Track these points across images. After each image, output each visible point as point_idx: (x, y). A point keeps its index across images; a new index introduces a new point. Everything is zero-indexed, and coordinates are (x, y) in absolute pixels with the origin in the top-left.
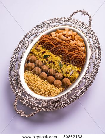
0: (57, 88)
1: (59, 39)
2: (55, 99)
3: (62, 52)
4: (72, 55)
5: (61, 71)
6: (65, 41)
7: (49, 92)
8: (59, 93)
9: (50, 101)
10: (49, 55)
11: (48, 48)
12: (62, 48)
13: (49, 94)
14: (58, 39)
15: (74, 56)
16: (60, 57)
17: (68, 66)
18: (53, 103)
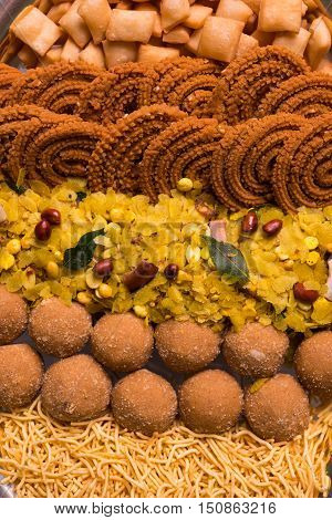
1: (100, 46)
3: (184, 150)
4: (275, 137)
5: (250, 305)
6: (156, 40)
10: (100, 222)
11: (56, 170)
12: (166, 119)
14: (91, 56)
15: (292, 138)
16: (185, 193)
17: (284, 232)
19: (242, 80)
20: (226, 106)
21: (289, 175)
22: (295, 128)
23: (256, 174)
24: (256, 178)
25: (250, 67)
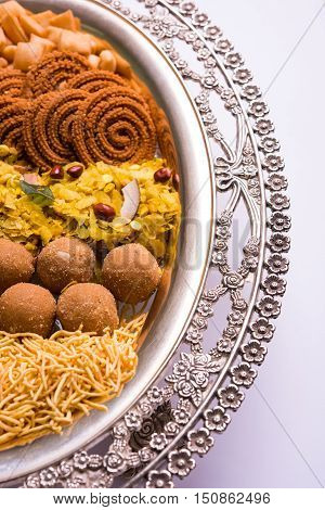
0: (100, 334)
2: (136, 405)
7: (65, 389)
8: (133, 355)
9: (111, 439)
13: (72, 399)
15: (83, 104)
17: (85, 174)
18: (137, 440)
19: (44, 72)
20: (34, 93)
21: (85, 131)
22: (83, 99)
23: (60, 137)
24: (61, 141)
25: (50, 63)
